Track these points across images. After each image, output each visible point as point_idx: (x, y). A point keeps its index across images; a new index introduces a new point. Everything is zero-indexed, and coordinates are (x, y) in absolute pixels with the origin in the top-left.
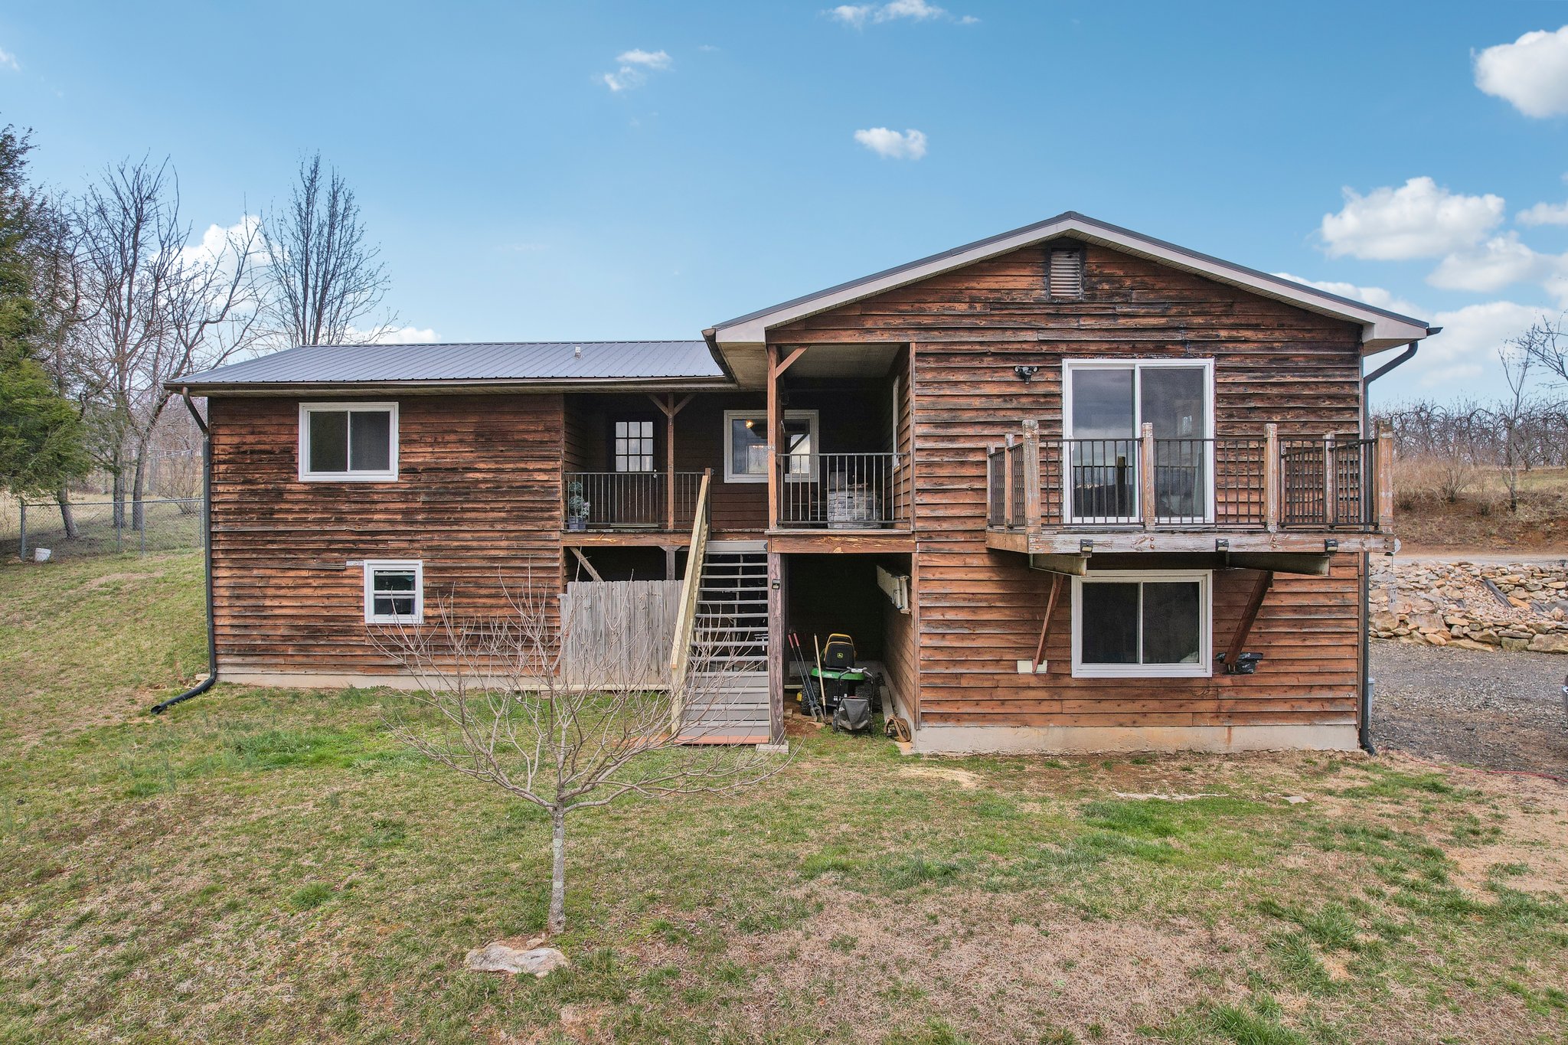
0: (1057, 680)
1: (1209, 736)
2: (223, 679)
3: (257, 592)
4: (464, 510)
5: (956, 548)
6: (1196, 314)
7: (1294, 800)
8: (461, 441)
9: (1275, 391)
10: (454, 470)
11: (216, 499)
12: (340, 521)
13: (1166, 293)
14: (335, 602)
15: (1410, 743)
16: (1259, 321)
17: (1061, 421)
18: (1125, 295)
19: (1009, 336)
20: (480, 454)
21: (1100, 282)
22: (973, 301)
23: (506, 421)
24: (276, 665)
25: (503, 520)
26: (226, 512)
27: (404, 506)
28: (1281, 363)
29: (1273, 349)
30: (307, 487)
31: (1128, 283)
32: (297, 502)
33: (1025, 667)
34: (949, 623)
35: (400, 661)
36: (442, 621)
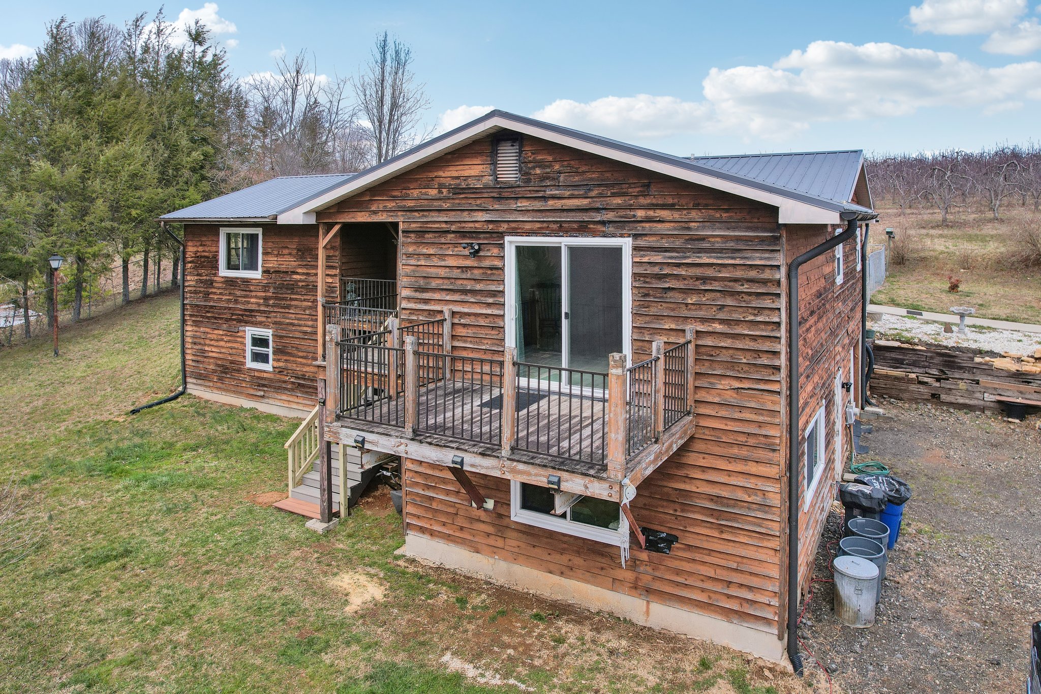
0: (500, 519)
2: (189, 391)
4: (291, 299)
6: (614, 195)
8: (290, 254)
9: (690, 272)
10: (287, 273)
12: (236, 302)
13: (589, 175)
14: (233, 352)
16: (676, 201)
17: (503, 292)
18: (554, 179)
19: (465, 216)
20: (300, 263)
21: (534, 168)
22: (440, 187)
24: (210, 387)
26: (190, 292)
27: (263, 294)
28: (696, 243)
29: (689, 229)
30: (224, 280)
31: (557, 167)
32: (219, 288)
35: (262, 393)
36: (281, 371)
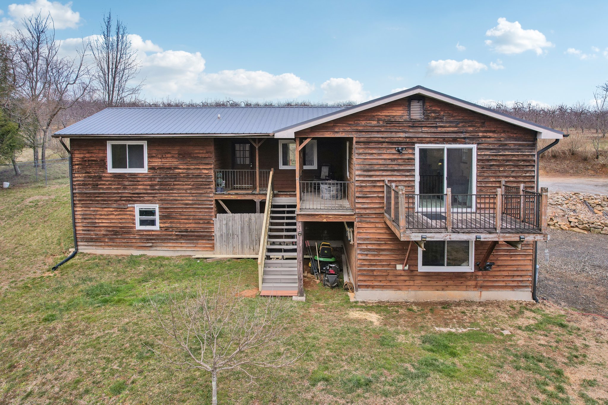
0: (413, 272)
1: (472, 295)
2: (80, 251)
3: (92, 217)
4: (174, 185)
5: (372, 220)
6: (469, 126)
8: (173, 157)
9: (501, 158)
10: (170, 168)
11: (75, 179)
12: (125, 189)
13: (457, 118)
14: (123, 221)
16: (495, 129)
17: (414, 170)
18: (441, 119)
19: (393, 135)
20: (180, 162)
21: (430, 113)
22: (379, 120)
23: (190, 149)
24: (101, 246)
25: (191, 189)
26: (79, 185)
27: (150, 183)
28: (504, 147)
29: (500, 141)
30: (111, 175)
31: (442, 113)
32: (107, 181)
33: (399, 267)
34: (369, 250)
35: (151, 244)
36: (167, 229)
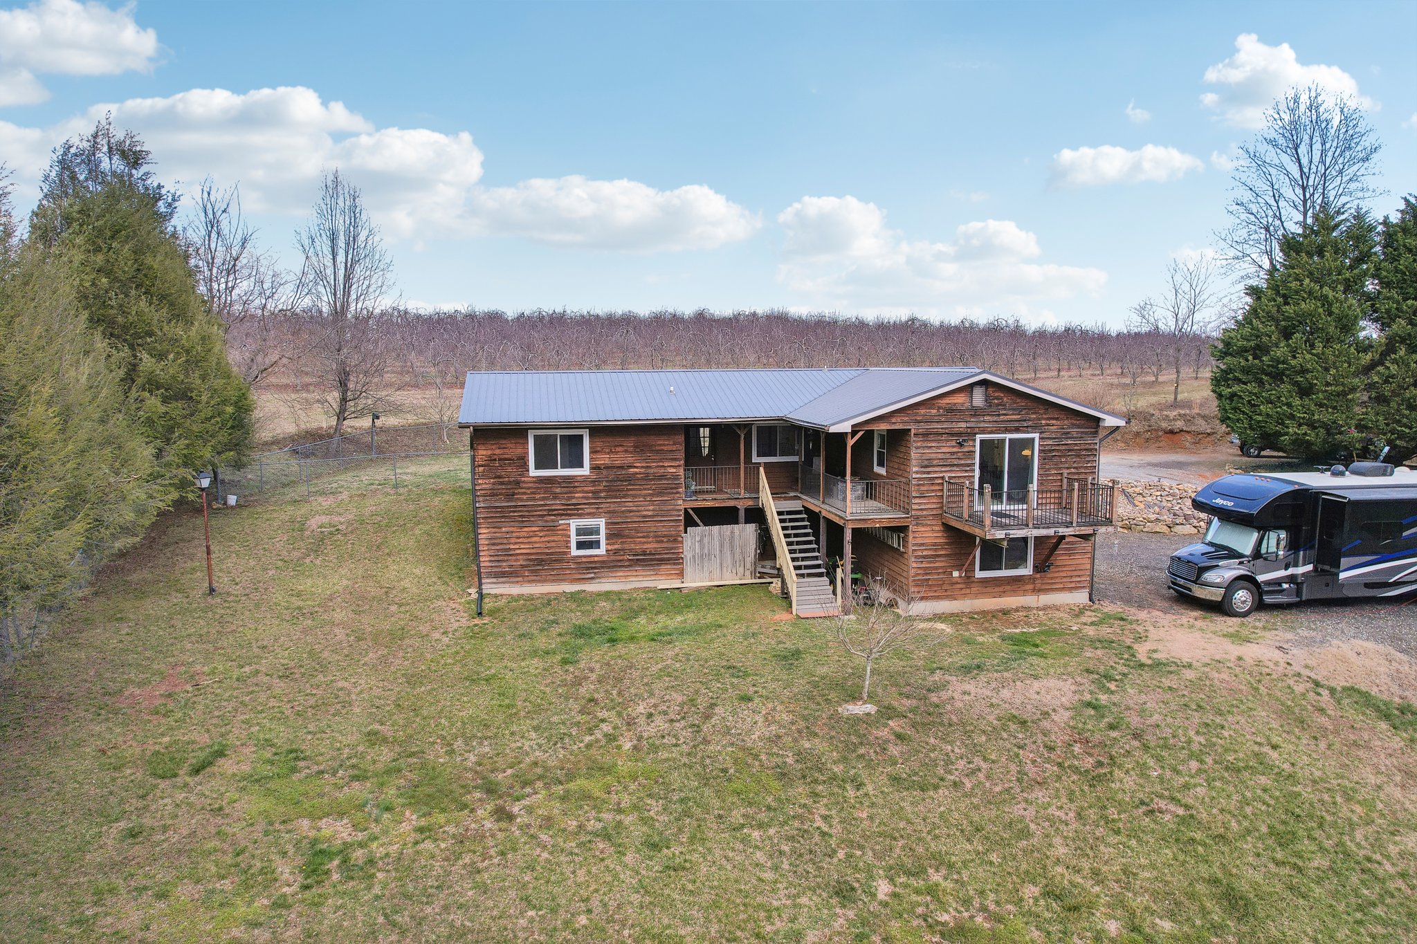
0: (969, 579)
1: (1030, 600)
2: (487, 591)
3: (505, 541)
4: (628, 490)
5: (929, 523)
7: (1074, 628)
8: (626, 451)
10: (621, 468)
11: (477, 488)
12: (555, 498)
13: (1021, 404)
14: (553, 544)
15: (1106, 597)
16: (1058, 415)
17: (974, 463)
18: (1003, 405)
19: (954, 425)
22: (940, 409)
23: (645, 439)
24: (520, 582)
25: (650, 495)
26: (485, 495)
28: (1067, 435)
31: (1004, 399)
32: (529, 488)
33: (956, 574)
34: (924, 557)
35: (592, 575)
36: (616, 552)
